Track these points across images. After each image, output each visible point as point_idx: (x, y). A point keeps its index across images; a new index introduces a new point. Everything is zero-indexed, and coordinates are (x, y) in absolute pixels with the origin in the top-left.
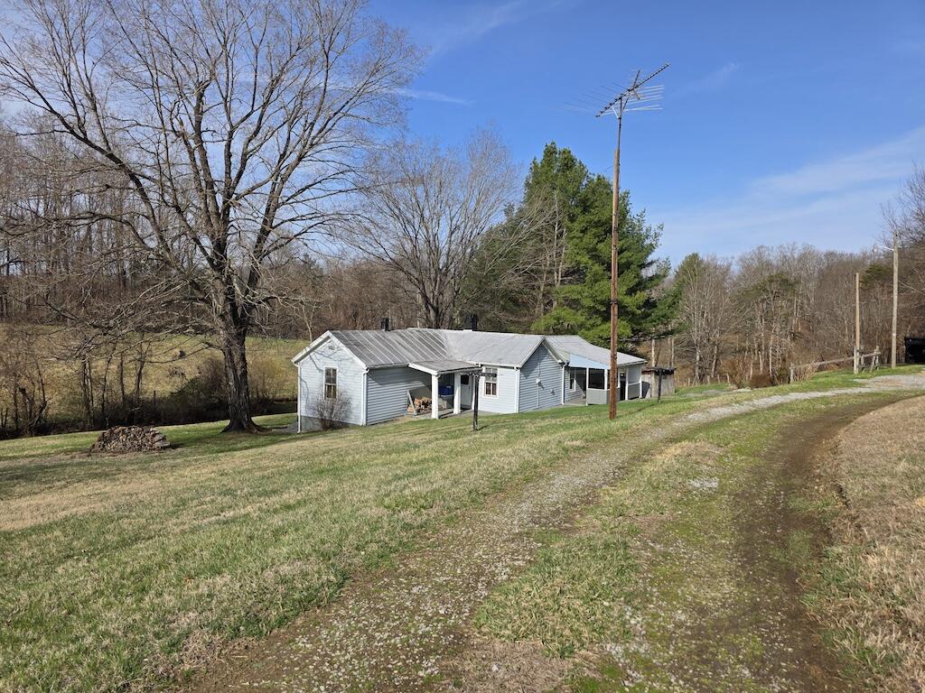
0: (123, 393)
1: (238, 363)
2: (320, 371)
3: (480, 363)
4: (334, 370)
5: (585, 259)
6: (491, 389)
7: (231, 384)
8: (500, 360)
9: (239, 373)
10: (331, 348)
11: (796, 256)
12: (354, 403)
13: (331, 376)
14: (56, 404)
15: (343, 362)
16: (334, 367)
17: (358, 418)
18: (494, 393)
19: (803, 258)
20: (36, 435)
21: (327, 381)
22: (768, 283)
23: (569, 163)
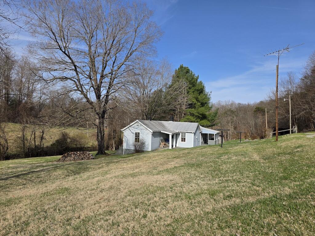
0: (35, 144)
1: (102, 131)
2: (133, 133)
3: (180, 131)
4: (139, 133)
5: (195, 101)
6: (183, 140)
7: (99, 138)
8: (186, 130)
9: (102, 134)
10: (138, 125)
11: (230, 104)
12: (146, 144)
13: (137, 135)
14: (13, 148)
15: (142, 130)
16: (139, 132)
17: (148, 148)
18: (185, 141)
19: (232, 104)
20: (5, 160)
21: (135, 137)
22: (227, 112)
23: (188, 71)
